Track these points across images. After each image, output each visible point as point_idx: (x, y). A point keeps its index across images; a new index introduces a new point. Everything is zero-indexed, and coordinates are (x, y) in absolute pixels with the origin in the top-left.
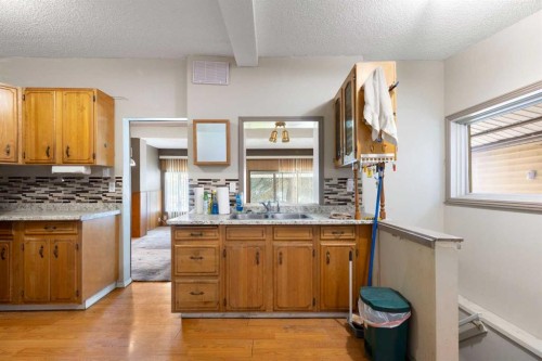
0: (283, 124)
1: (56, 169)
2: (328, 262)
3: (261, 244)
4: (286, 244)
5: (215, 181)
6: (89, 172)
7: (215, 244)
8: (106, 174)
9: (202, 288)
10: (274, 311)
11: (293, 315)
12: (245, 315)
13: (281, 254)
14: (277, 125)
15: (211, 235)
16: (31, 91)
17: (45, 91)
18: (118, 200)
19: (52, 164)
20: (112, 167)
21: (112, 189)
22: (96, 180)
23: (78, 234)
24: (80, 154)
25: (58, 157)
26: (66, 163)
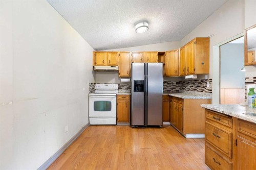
1: (187, 77)
6: (196, 77)
8: (206, 78)
9: (220, 161)
16: (181, 49)
17: (184, 47)
18: (211, 91)
19: (185, 75)
20: (208, 74)
21: (208, 85)
22: (203, 81)
23: (183, 104)
24: (191, 70)
25: (186, 72)
26: (188, 74)
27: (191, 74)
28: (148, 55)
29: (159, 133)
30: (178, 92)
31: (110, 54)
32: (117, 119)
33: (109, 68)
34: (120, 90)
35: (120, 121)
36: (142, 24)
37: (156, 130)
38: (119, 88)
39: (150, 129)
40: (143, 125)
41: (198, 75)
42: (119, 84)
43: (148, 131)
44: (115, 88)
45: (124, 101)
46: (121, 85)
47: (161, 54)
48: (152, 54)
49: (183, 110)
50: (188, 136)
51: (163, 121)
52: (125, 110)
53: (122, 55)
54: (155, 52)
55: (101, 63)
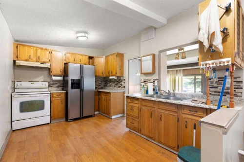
0: (183, 49)
1: (111, 78)
2: (186, 127)
3: (153, 109)
4: (163, 111)
5: (149, 80)
6: (116, 78)
7: (137, 106)
8: (122, 78)
9: (134, 122)
10: (158, 142)
11: (168, 149)
12: (148, 139)
13: (161, 116)
14: (179, 50)
15: (136, 102)
16: (106, 57)
17: (108, 56)
18: (124, 87)
19: (109, 76)
20: (123, 76)
21: (123, 83)
22: (120, 81)
23: (110, 96)
24: (114, 73)
25: (110, 74)
26: (112, 76)
27: (114, 76)
28: (80, 57)
29: (94, 120)
30: (102, 88)
31: (39, 51)
32: (51, 117)
33: (38, 65)
34: (50, 88)
35: (55, 119)
36: (83, 34)
37: (90, 119)
38: (49, 86)
39: (85, 119)
40: (79, 117)
41: (118, 77)
42: (48, 82)
43: (85, 121)
44: (44, 86)
45: (59, 99)
46: (52, 83)
47: (91, 58)
48: (84, 57)
49: (110, 100)
50: (113, 117)
51: (95, 111)
52: (61, 107)
53: (54, 53)
54: (86, 55)
55: (27, 58)
